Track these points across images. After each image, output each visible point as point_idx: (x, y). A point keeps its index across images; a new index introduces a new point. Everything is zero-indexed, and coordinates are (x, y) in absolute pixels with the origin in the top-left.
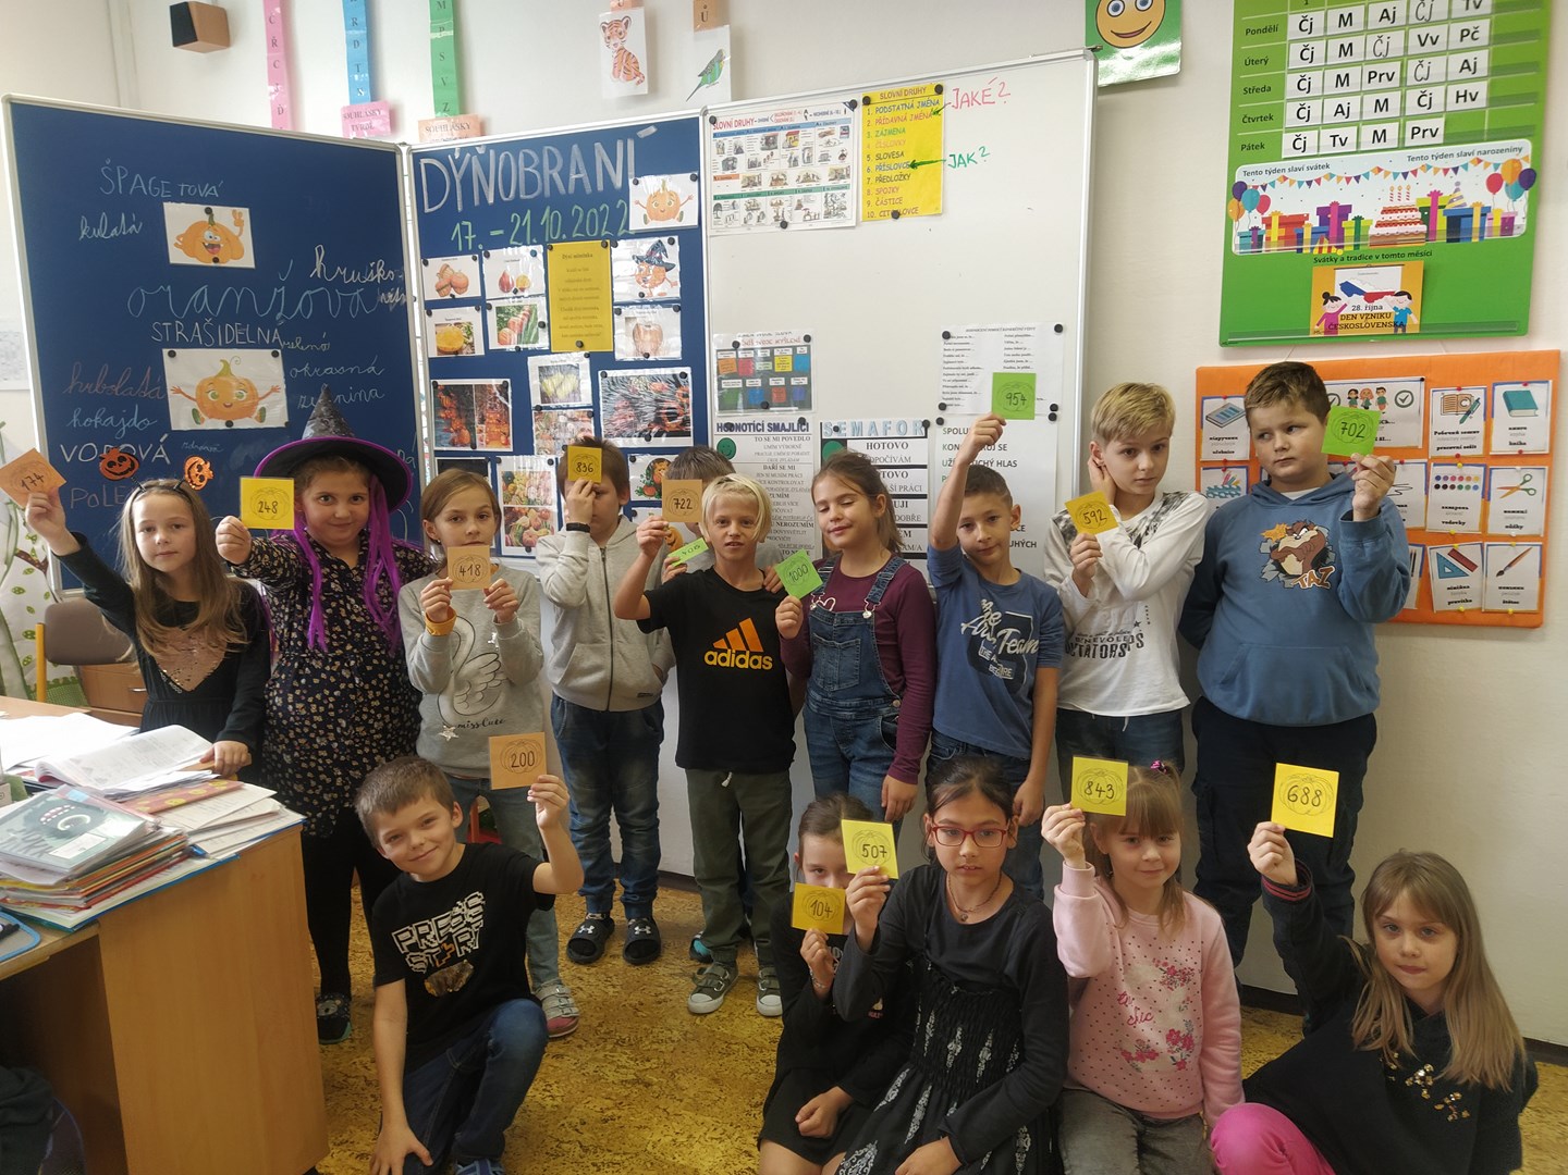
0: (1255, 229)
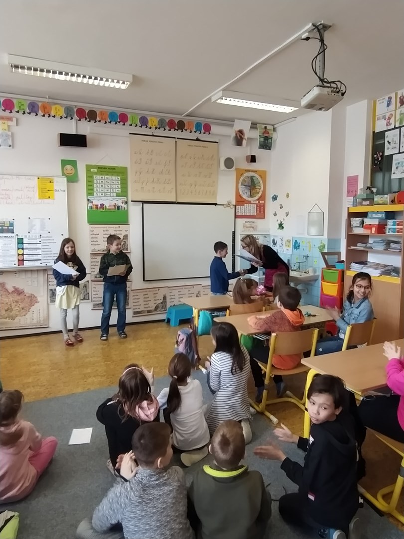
0: (91, 206)
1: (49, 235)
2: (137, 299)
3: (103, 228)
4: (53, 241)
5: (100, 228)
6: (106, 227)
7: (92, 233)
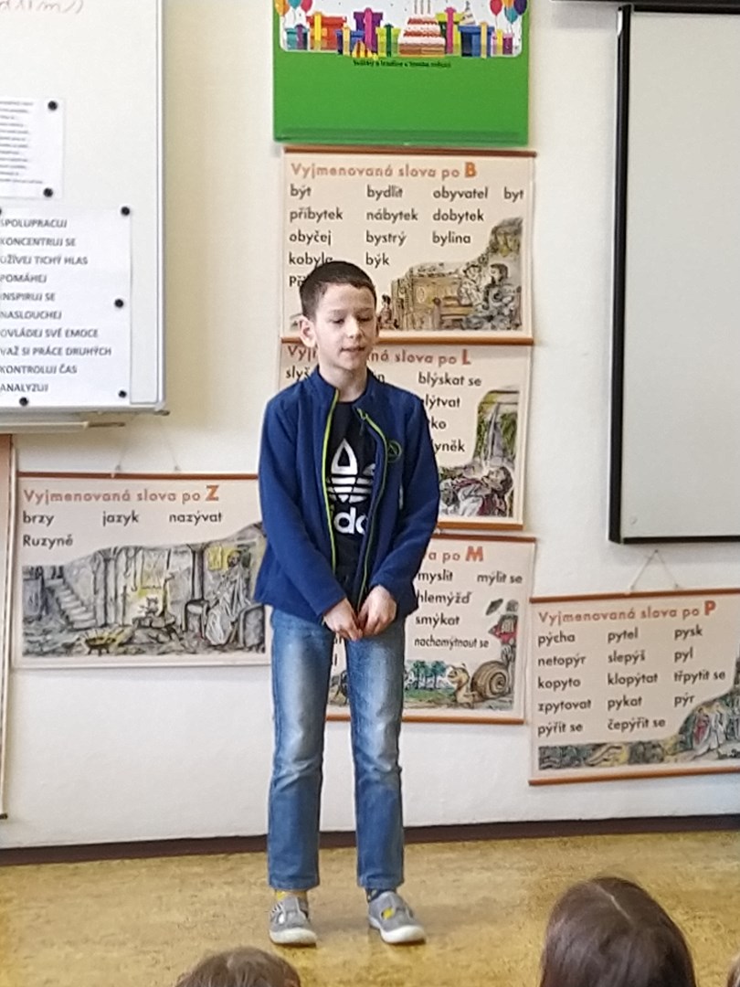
0: (300, 26)
1: (46, 209)
2: (567, 662)
3: (370, 172)
4: (64, 251)
5: (352, 172)
6: (389, 172)
7: (297, 204)
